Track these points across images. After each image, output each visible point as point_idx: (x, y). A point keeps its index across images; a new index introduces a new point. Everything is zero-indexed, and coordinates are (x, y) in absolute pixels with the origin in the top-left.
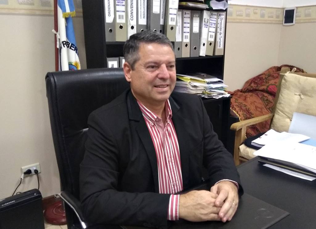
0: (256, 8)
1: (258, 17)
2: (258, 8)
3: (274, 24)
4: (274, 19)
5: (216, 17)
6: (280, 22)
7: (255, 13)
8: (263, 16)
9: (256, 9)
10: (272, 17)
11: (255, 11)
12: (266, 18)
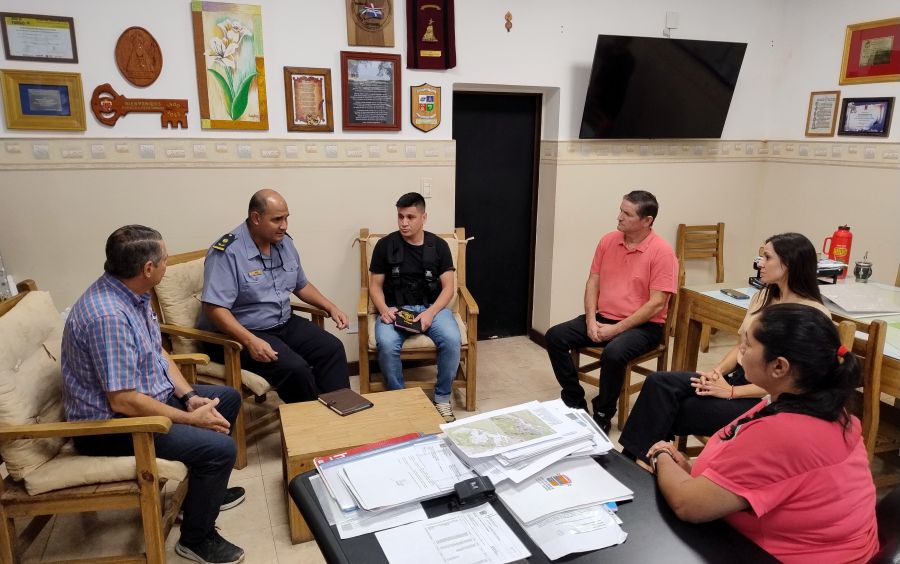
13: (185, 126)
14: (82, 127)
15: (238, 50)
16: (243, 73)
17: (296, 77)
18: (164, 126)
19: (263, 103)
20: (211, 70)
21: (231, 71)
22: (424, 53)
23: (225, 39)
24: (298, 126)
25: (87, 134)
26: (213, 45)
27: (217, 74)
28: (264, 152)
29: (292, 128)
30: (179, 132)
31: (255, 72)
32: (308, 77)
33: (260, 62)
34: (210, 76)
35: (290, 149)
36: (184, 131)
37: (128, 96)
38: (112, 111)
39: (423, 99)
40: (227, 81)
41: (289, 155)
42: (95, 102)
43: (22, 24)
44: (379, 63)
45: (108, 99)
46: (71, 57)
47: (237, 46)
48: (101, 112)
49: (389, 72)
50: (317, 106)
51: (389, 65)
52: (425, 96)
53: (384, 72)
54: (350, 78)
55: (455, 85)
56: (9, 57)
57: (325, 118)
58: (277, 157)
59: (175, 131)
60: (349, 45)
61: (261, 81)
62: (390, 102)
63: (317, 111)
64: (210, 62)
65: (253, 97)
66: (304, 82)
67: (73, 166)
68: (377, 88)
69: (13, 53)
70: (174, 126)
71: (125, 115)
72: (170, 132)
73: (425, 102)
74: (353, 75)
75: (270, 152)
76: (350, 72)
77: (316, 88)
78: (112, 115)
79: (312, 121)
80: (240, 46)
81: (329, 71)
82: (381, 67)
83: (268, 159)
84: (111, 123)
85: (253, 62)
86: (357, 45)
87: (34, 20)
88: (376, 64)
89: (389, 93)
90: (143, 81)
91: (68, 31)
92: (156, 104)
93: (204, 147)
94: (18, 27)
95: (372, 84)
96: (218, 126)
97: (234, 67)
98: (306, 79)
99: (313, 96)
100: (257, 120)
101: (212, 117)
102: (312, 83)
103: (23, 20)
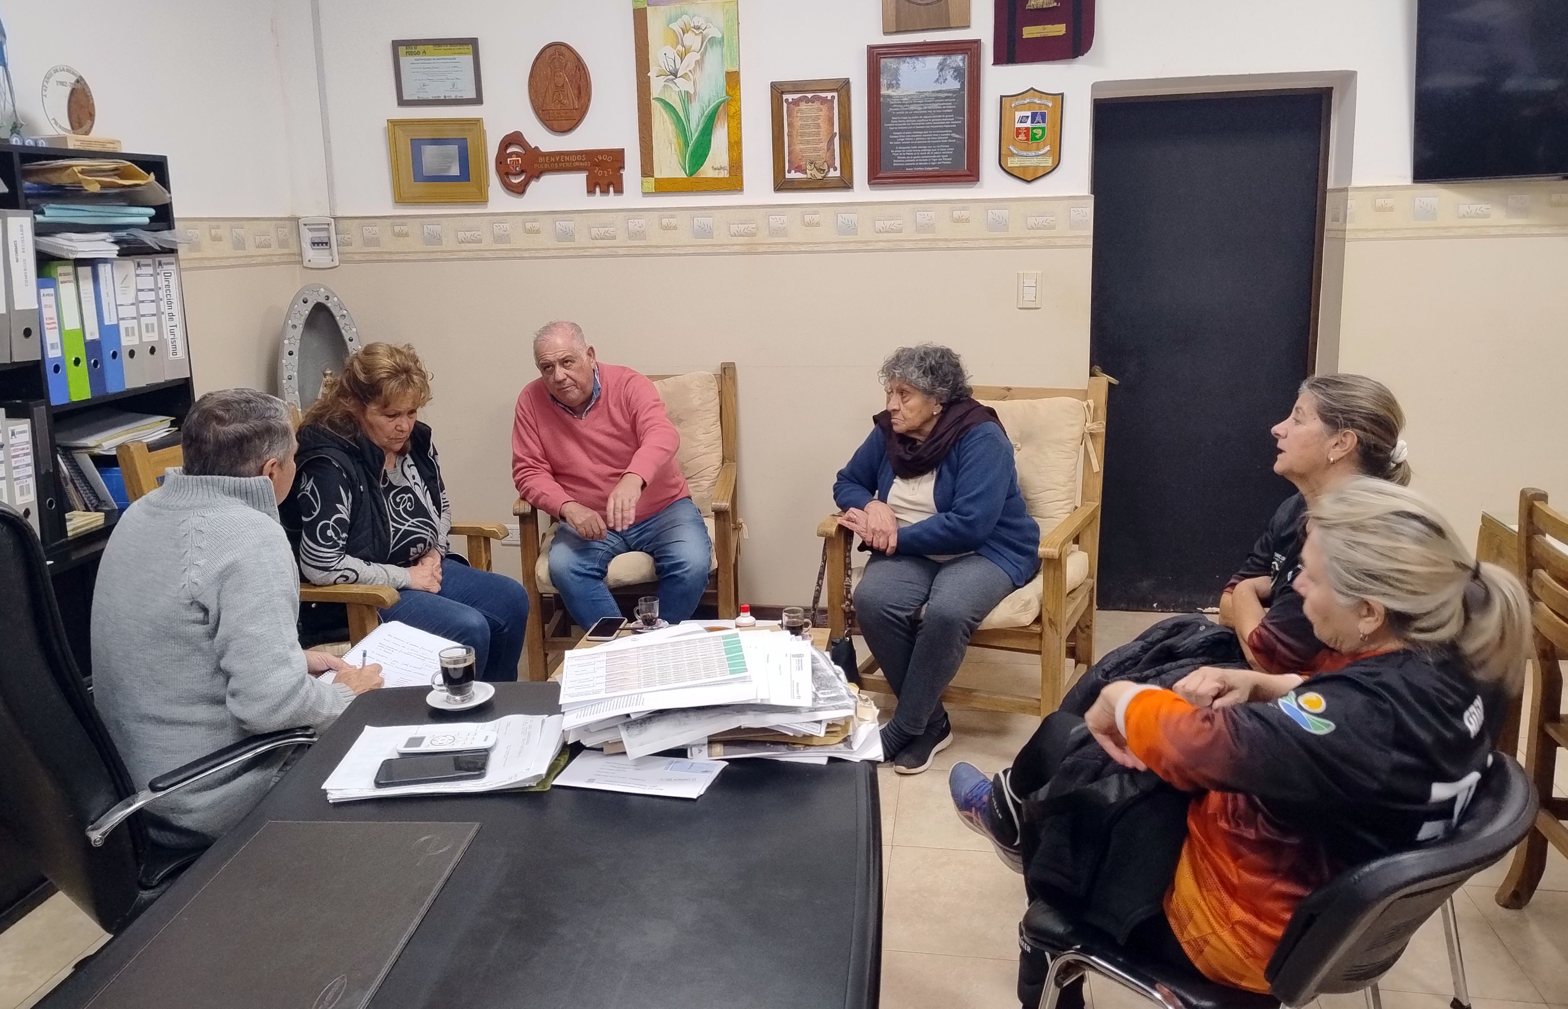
0: (215, 223)
1: (225, 249)
2: (221, 223)
3: (276, 264)
4: (275, 249)
5: (150, 270)
6: (293, 259)
7: (216, 239)
8: (239, 244)
9: (218, 227)
10: (269, 246)
11: (213, 231)
12: (251, 250)
13: (619, 190)
14: (481, 198)
15: (700, 63)
16: (706, 99)
17: (790, 97)
18: (591, 191)
19: (735, 146)
20: (658, 99)
21: (687, 98)
22: (1030, 32)
23: (680, 47)
24: (792, 181)
25: (491, 208)
26: (662, 60)
27: (667, 105)
28: (734, 228)
29: (781, 185)
30: (611, 201)
31: (723, 96)
32: (810, 95)
33: (733, 79)
34: (656, 107)
35: (775, 221)
36: (619, 198)
37: (544, 149)
38: (522, 172)
39: (1023, 120)
40: (681, 114)
41: (774, 232)
42: (501, 160)
43: (418, 53)
44: (940, 58)
45: (517, 154)
46: (472, 95)
47: (698, 56)
48: (507, 174)
49: (958, 73)
50: (824, 145)
51: (958, 60)
52: (1029, 114)
53: (949, 74)
54: (884, 91)
55: (1095, 87)
56: (402, 102)
57: (837, 164)
58: (753, 235)
59: (605, 198)
60: (886, 33)
61: (733, 110)
62: (958, 129)
63: (823, 154)
64: (657, 87)
65: (720, 138)
66: (803, 106)
67: (470, 255)
68: (935, 106)
69: (406, 97)
70: (605, 192)
71: (538, 177)
72: (599, 201)
73: (1028, 124)
74: (890, 86)
75: (742, 227)
76: (884, 81)
77: (824, 113)
78: (523, 177)
79: (815, 172)
80: (703, 55)
81: (847, 82)
82: (942, 67)
83: (741, 240)
84: (519, 190)
85: (722, 81)
86: (898, 32)
87: (431, 47)
88: (933, 61)
89: (958, 112)
90: (565, 124)
91: (470, 58)
92: (579, 157)
93: (643, 222)
94: (412, 58)
95: (924, 98)
96: (665, 187)
97: (692, 92)
98: (807, 100)
99: (819, 126)
100: (724, 174)
101: (657, 175)
102: (817, 105)
103: (420, 48)
